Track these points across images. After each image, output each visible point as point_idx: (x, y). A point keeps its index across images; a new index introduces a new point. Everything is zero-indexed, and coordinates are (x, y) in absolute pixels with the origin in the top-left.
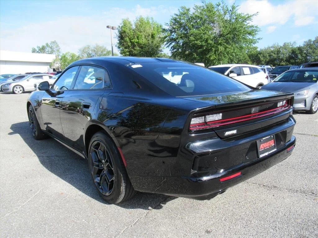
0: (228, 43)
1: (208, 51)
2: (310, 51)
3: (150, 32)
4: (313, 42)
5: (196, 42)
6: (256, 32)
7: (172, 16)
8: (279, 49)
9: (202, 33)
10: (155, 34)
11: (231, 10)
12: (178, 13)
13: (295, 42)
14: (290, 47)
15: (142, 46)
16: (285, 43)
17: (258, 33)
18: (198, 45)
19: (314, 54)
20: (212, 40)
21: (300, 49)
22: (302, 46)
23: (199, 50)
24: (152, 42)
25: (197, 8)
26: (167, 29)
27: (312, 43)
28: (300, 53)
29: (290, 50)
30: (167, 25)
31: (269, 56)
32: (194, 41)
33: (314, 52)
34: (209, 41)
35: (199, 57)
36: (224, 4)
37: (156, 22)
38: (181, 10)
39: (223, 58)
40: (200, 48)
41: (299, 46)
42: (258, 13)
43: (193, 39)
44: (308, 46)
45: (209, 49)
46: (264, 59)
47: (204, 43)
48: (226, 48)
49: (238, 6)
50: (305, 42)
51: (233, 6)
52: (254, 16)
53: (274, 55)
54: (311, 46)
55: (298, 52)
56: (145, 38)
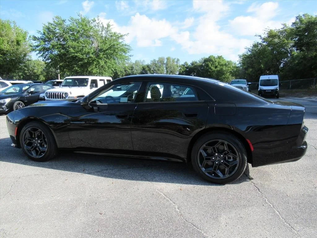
0: (107, 58)
1: (89, 64)
2: (156, 69)
3: (14, 37)
4: (158, 62)
5: (76, 54)
6: (129, 51)
7: (44, 25)
8: (132, 66)
9: (81, 46)
10: (20, 41)
11: (107, 27)
12: (52, 22)
13: (144, 61)
14: (141, 64)
15: (5, 52)
16: (136, 61)
17: (130, 51)
18: (79, 58)
19: (159, 72)
20: (92, 54)
21: (148, 66)
22: (150, 64)
23: (80, 62)
24: (17, 49)
25: (72, 21)
26: (40, 38)
27: (156, 62)
28: (149, 70)
29: (141, 67)
30: (40, 33)
31: (125, 71)
32: (74, 53)
33: (158, 70)
34: (90, 55)
35: (80, 69)
36: (99, 21)
37: (19, 27)
38: (56, 19)
39: (103, 72)
40: (80, 61)
41: (147, 64)
42: (128, 34)
43: (73, 51)
44: (154, 65)
45: (90, 63)
46: (121, 73)
47: (84, 56)
48: (106, 62)
49: (112, 25)
50: (151, 61)
51: (108, 24)
52: (125, 36)
53: (128, 70)
54: (156, 64)
55: (147, 69)
56: (8, 44)
